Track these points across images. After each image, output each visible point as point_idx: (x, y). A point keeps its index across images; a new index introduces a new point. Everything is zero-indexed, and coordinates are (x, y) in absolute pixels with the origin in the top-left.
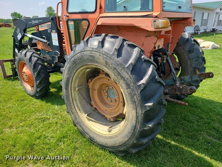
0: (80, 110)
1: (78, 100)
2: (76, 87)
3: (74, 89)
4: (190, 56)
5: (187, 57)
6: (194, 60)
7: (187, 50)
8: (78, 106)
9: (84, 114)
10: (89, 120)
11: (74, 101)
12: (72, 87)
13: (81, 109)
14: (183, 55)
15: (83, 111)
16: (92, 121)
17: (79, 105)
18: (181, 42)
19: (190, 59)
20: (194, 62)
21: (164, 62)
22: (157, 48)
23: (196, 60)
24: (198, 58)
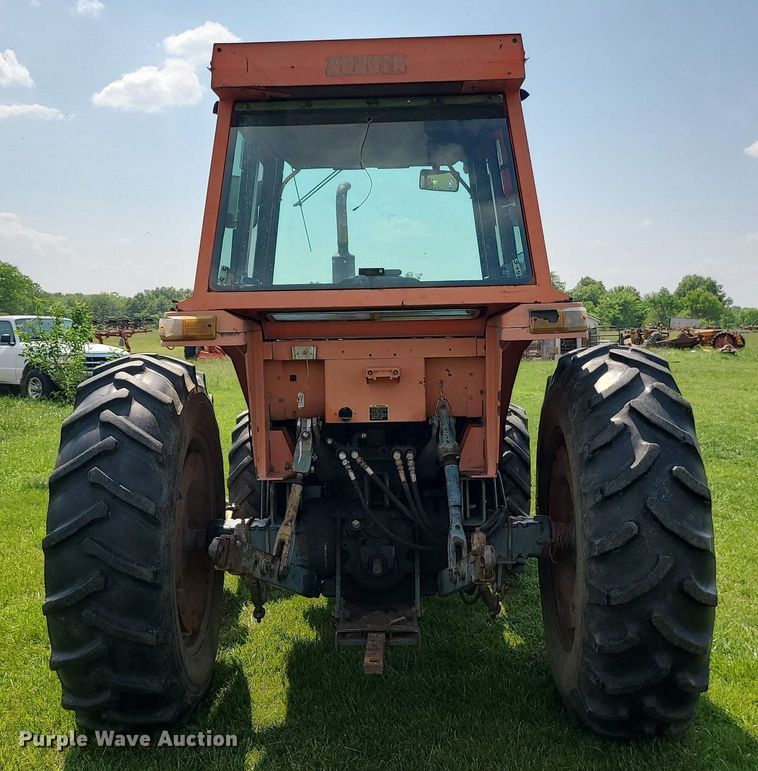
6: (588, 507)
7: (580, 450)
20: (592, 515)
21: (403, 478)
22: (361, 416)
23: (593, 503)
24: (599, 497)
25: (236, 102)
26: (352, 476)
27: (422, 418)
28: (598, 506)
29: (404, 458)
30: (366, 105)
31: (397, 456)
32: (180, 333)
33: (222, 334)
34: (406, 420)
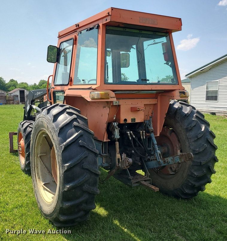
0: (39, 178)
1: (39, 167)
2: (39, 153)
3: (37, 155)
4: (187, 134)
5: (184, 137)
6: (192, 141)
7: (185, 127)
8: (38, 174)
9: (41, 182)
10: (44, 189)
11: (36, 168)
12: (35, 153)
13: (41, 177)
14: (181, 133)
15: (42, 179)
16: (46, 190)
17: (40, 174)
18: (179, 118)
19: (188, 138)
20: (193, 143)
21: (142, 138)
22: (129, 121)
23: (194, 140)
24: (196, 139)
25: (106, 26)
26: (130, 138)
27: (143, 121)
28: (195, 141)
29: (143, 132)
30: (139, 32)
31: (141, 132)
32: (100, 97)
33: (111, 97)
34: (139, 122)
